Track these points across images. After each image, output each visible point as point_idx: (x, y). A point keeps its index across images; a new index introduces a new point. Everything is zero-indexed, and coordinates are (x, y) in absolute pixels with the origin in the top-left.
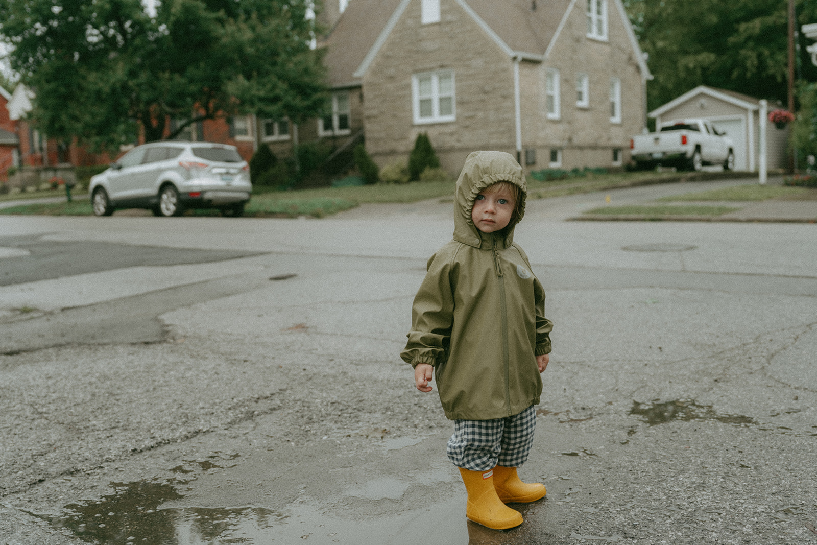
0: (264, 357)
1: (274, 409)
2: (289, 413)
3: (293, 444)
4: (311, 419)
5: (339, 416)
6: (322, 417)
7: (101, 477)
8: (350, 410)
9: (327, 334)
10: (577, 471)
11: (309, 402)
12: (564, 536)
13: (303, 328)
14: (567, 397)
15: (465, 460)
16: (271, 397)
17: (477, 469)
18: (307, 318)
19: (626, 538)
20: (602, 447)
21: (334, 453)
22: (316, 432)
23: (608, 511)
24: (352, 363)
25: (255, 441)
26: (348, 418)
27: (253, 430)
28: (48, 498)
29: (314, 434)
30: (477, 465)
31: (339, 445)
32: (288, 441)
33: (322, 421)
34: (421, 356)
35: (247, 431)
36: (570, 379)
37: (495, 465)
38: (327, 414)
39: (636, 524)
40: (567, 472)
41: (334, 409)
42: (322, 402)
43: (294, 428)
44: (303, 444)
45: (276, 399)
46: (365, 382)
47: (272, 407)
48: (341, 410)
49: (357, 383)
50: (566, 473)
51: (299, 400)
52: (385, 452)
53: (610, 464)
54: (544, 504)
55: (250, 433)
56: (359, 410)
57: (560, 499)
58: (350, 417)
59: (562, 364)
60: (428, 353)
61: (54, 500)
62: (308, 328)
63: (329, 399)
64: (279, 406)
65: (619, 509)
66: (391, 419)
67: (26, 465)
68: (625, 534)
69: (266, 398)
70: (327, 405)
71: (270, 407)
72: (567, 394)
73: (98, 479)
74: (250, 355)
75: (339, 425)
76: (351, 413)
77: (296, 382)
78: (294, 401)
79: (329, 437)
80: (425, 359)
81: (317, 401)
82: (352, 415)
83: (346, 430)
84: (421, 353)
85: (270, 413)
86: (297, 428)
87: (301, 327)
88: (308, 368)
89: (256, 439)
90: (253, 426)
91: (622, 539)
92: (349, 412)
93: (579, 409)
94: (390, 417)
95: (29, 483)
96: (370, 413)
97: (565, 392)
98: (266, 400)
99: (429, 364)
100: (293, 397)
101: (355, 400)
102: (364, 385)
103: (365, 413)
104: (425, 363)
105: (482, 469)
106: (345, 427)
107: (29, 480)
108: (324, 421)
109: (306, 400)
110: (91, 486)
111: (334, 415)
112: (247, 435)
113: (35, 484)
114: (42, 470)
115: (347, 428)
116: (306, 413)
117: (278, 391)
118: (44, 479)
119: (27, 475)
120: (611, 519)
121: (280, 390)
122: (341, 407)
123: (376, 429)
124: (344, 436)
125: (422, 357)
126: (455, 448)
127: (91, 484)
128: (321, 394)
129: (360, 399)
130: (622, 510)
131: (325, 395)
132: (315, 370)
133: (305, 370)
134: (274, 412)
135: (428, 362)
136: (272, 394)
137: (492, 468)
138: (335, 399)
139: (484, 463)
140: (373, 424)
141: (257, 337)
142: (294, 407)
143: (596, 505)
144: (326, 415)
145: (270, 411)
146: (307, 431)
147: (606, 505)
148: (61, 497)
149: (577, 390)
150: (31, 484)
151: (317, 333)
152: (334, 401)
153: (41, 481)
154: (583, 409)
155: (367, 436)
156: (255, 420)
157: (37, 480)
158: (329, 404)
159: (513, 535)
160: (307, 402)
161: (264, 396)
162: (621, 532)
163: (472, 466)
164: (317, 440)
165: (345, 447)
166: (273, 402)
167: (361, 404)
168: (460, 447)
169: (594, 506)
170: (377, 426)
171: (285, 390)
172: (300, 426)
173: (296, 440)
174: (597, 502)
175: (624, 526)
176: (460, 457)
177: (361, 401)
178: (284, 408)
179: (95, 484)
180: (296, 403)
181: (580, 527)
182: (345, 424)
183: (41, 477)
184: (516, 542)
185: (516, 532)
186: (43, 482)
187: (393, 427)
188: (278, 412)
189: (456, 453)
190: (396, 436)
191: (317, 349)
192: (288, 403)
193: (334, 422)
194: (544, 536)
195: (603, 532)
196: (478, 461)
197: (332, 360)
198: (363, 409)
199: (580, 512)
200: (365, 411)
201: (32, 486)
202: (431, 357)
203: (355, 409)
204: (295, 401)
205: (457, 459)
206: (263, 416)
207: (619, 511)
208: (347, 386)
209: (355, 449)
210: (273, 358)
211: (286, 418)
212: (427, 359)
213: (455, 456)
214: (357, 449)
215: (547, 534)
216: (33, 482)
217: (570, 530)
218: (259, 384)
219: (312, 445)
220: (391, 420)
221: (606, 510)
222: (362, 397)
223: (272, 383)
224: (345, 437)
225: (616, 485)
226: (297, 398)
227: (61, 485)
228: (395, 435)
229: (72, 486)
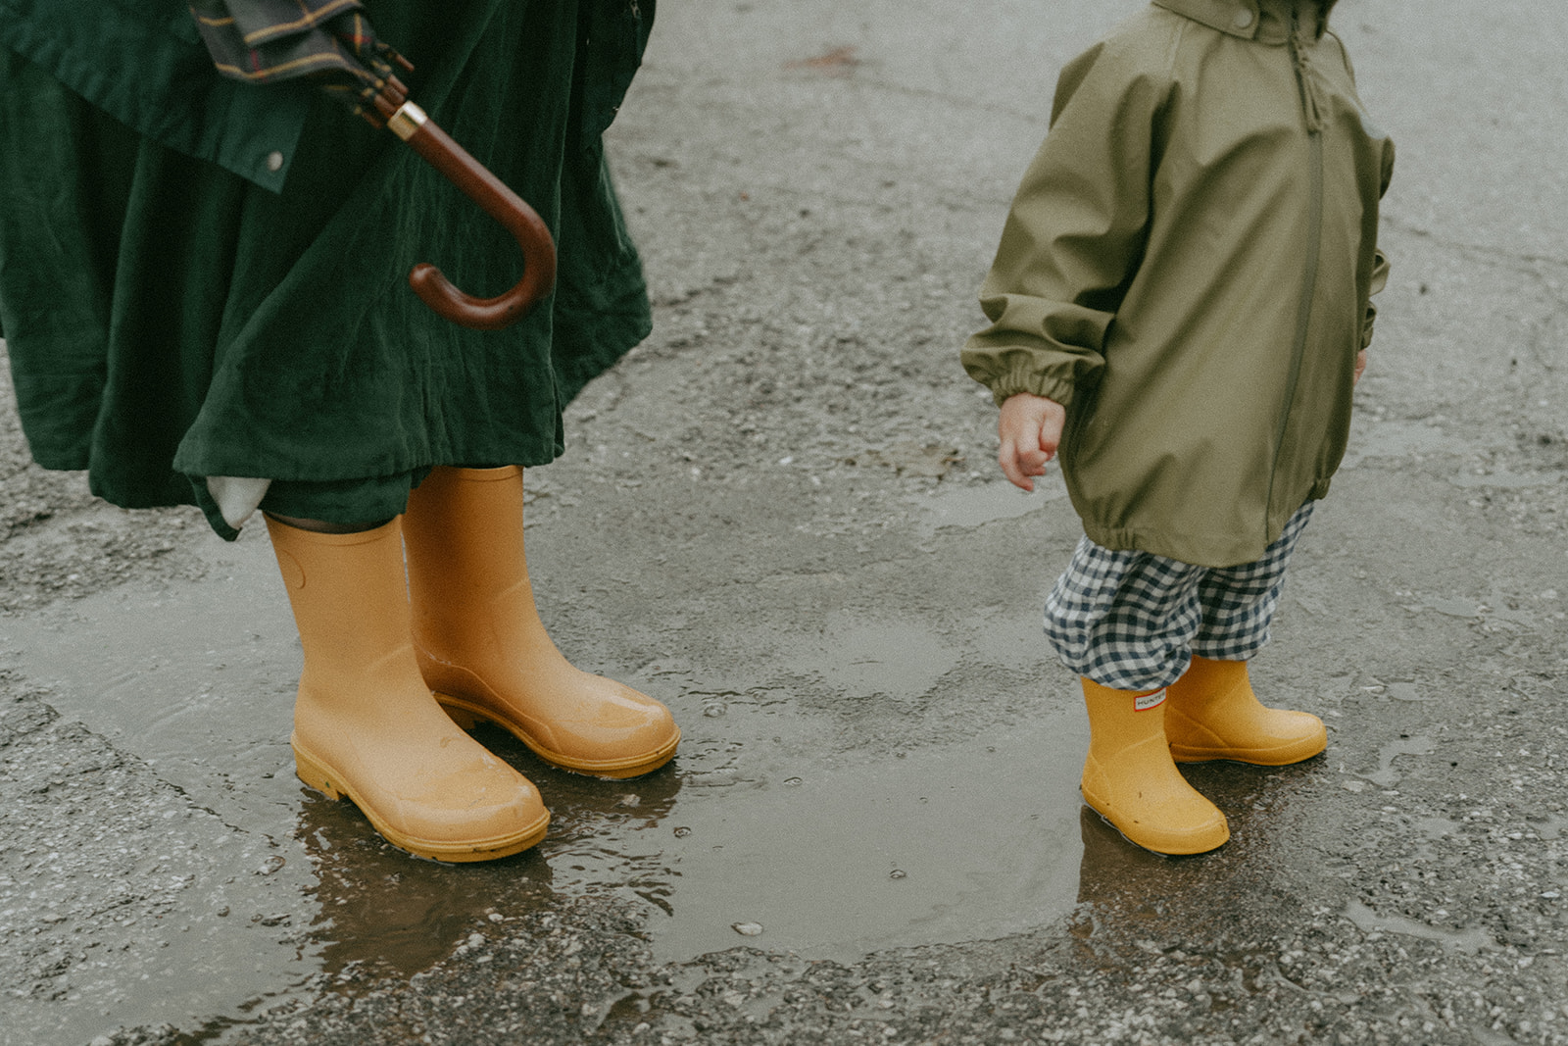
0: (715, 156)
1: (682, 345)
2: (717, 364)
3: (696, 471)
4: (768, 392)
5: (849, 387)
6: (801, 385)
7: (188, 521)
8: (882, 372)
9: (905, 90)
10: (1447, 674)
11: (779, 332)
12: (1326, 910)
13: (845, 61)
14: (1514, 390)
15: (1091, 657)
16: (685, 301)
17: (1124, 682)
18: (865, 27)
19: (1503, 942)
20: (1551, 594)
21: (791, 517)
22: (767, 441)
23: (1483, 837)
24: (940, 201)
25: (602, 448)
26: (869, 400)
27: (610, 410)
28: (43, 576)
29: (760, 445)
30: (1125, 673)
31: (815, 492)
32: (687, 460)
33: (798, 400)
34: (1037, 372)
35: (592, 412)
36: (1541, 326)
37: (1177, 679)
38: (816, 378)
39: (1550, 900)
40: (1416, 671)
41: (841, 364)
42: (815, 336)
43: (716, 418)
44: (722, 478)
45: (696, 311)
46: (951, 277)
47: (679, 337)
48: (860, 368)
49: (929, 278)
50: (1410, 677)
51: (758, 321)
52: (927, 533)
53: (1550, 662)
54: (1309, 782)
55: (599, 419)
56: (906, 374)
57: (1362, 771)
58: (875, 395)
59: (1538, 265)
60: (1062, 368)
61: (56, 584)
62: (856, 63)
63: (837, 327)
64: (698, 337)
65: (1517, 835)
66: (983, 413)
67: (16, 464)
68: (1506, 928)
69: (674, 303)
70: (825, 348)
71: (671, 339)
72: (1516, 380)
73: (177, 528)
74: (678, 143)
75: (836, 420)
76: (881, 383)
77: (769, 255)
78: (743, 321)
79: (796, 461)
80: (1050, 384)
81: (804, 329)
82: (881, 389)
83: (851, 440)
84: (1042, 364)
85: (671, 357)
86: (722, 419)
87: (841, 60)
88: (816, 206)
89: (606, 442)
90: (611, 395)
91: (1490, 946)
92: (878, 379)
93: (1531, 441)
94: (984, 408)
95: (10, 523)
96: (934, 385)
97: (1512, 372)
98: (670, 310)
99: (1057, 401)
100: (742, 309)
101: (908, 338)
102: (946, 286)
103: (920, 385)
104: (1048, 397)
105: (1136, 684)
106: (852, 429)
107: (11, 513)
108: (804, 402)
109: (776, 323)
110: (153, 549)
111: (836, 383)
112: (587, 426)
113: (25, 524)
114: (51, 484)
115: (858, 433)
116: (763, 368)
117: (709, 283)
118: (49, 511)
119: (12, 495)
120: (1484, 868)
121: (717, 280)
122: (863, 358)
123: (932, 448)
124: (838, 460)
125: (1038, 378)
126: (1063, 623)
127: (157, 544)
128: (820, 306)
129: (923, 333)
130: (1527, 839)
131: (829, 309)
132: (832, 218)
133: (804, 213)
134: (682, 354)
135: (1056, 396)
136: (693, 294)
137: (1165, 684)
138: (855, 327)
139: (1144, 671)
140: (929, 427)
141: (715, 83)
142: (737, 343)
143: (1455, 810)
144: (813, 382)
145: (670, 351)
146: (745, 432)
147: (1487, 813)
148: (73, 577)
149: (1549, 369)
150: (14, 526)
151: (879, 85)
152: (846, 336)
153: (41, 518)
154: (1545, 441)
155: (899, 470)
156: (624, 375)
157: (32, 516)
158: (833, 343)
159: (1185, 878)
160: (774, 330)
161: (669, 295)
162: (1496, 918)
163: (1110, 671)
164: (762, 464)
165: (828, 499)
166: (686, 321)
167: (918, 354)
168: (1080, 624)
169: (1451, 811)
170: (937, 436)
171: (729, 282)
172: (733, 412)
173: (707, 460)
174: (1463, 797)
175: (1512, 898)
176: (1075, 648)
177: (921, 343)
178: (711, 343)
179: (166, 545)
180: (747, 329)
181: (1383, 882)
182: (854, 418)
183: (41, 507)
184: (1186, 906)
185: (1197, 870)
186: (47, 522)
187: (980, 446)
188: (690, 354)
189: (1066, 638)
190: (976, 479)
191: (858, 142)
192: (725, 327)
193: (825, 407)
194: (1270, 897)
195: (1443, 912)
196: (1130, 664)
197: (889, 185)
198: (918, 371)
199: (1402, 828)
200: (921, 378)
201: (16, 531)
202: (1067, 381)
203: (895, 368)
204: (745, 322)
205: (1068, 654)
206: (647, 365)
207: (1519, 841)
208: (901, 285)
209: (854, 510)
210: (736, 162)
211: (705, 381)
212: (1055, 388)
213: (1062, 642)
214: (860, 510)
215: (1279, 893)
216: (22, 518)
217: (1348, 887)
218: (667, 254)
219: (744, 481)
220: (984, 419)
221: (1478, 831)
222: (927, 328)
223: (702, 255)
224: (841, 464)
225: (1542, 743)
226: (753, 316)
227: (84, 537)
228: (975, 474)
229: (108, 544)
